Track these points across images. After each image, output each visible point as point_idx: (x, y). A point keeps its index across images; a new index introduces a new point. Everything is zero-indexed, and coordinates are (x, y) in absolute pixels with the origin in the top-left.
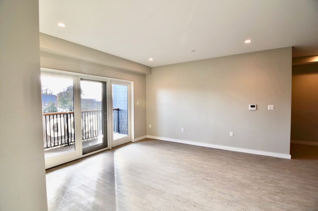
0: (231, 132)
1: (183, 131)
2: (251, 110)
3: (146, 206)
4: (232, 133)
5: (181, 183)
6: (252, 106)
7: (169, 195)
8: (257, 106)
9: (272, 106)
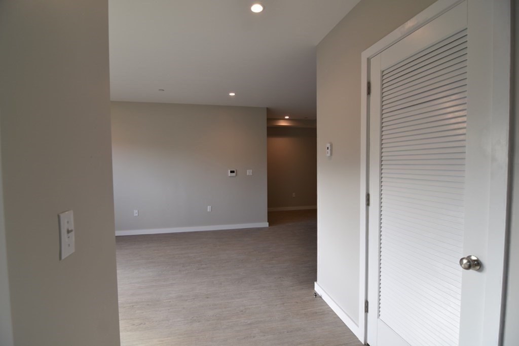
0: (208, 207)
1: (137, 215)
2: (230, 176)
3: (145, 324)
4: (210, 207)
5: (174, 282)
6: (232, 172)
7: (169, 300)
8: (236, 170)
9: (251, 171)
